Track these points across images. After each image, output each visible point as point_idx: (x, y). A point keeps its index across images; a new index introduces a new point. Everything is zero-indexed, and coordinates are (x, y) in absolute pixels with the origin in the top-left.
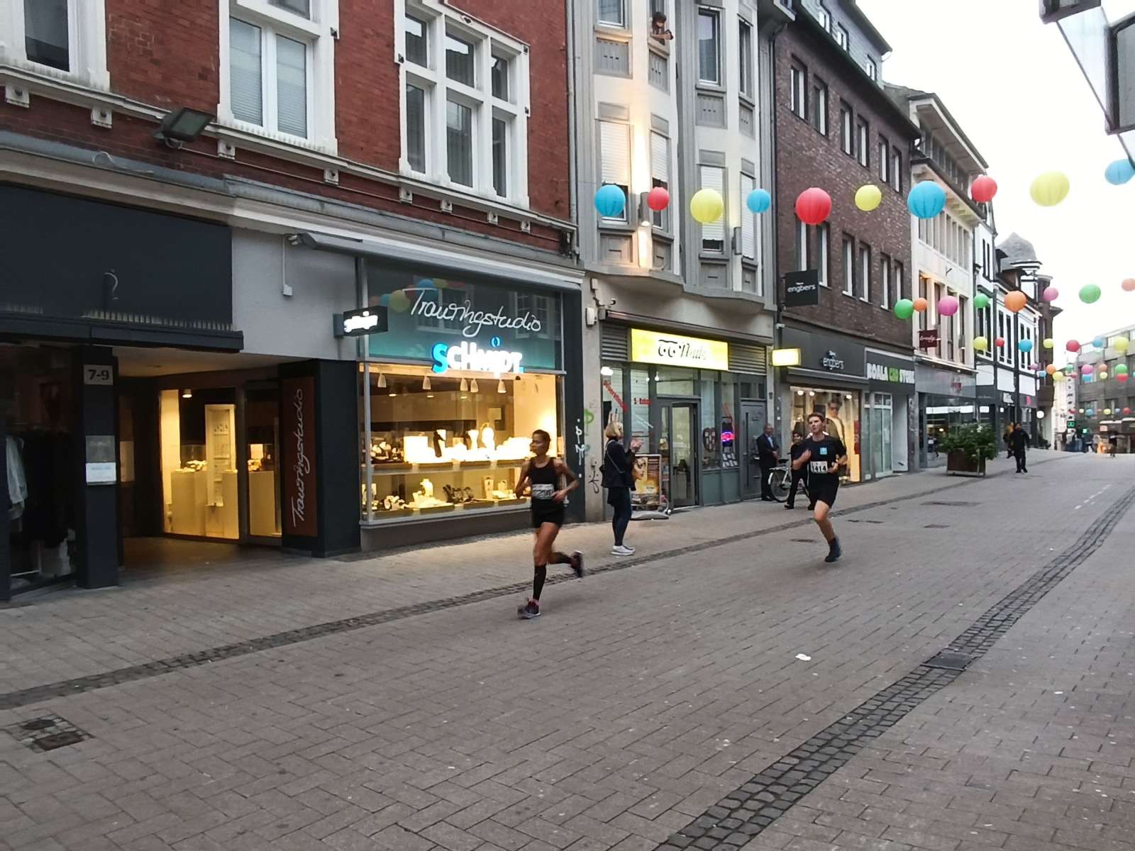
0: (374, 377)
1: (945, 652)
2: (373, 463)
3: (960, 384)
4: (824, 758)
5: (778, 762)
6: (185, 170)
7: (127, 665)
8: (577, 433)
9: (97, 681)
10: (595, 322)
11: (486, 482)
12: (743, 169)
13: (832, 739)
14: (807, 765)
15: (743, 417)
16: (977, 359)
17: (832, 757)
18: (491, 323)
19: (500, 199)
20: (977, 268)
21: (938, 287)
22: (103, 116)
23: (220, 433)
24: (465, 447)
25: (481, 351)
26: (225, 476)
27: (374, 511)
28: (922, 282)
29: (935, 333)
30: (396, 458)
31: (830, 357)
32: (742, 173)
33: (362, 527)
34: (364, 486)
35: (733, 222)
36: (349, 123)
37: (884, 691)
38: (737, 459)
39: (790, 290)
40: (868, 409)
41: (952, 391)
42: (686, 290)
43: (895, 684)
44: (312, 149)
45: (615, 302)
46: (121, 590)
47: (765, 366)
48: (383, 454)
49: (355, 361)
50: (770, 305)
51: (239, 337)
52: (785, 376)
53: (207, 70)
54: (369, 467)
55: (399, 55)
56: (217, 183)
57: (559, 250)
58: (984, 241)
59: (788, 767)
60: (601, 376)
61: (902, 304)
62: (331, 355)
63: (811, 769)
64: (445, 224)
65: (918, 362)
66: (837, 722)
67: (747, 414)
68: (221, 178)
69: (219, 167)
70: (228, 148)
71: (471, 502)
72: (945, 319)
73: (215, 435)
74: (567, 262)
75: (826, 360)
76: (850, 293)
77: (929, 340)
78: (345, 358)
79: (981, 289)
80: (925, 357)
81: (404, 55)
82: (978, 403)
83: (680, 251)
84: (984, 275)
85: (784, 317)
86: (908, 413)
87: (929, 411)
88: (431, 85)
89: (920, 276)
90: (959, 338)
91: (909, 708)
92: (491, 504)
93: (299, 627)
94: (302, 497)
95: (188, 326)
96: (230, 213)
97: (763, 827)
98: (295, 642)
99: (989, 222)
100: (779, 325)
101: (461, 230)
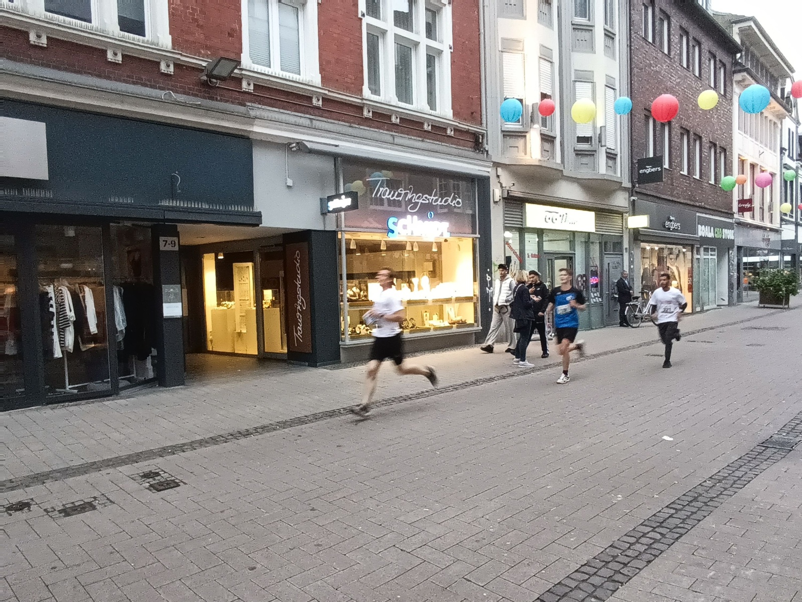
0: (348, 242)
1: (775, 436)
2: (348, 301)
3: (769, 239)
4: (694, 510)
5: (660, 512)
6: (221, 100)
7: (198, 438)
8: (487, 279)
9: (182, 448)
10: (500, 199)
11: (425, 314)
12: (607, 83)
13: (698, 497)
14: (682, 515)
15: (606, 266)
16: (782, 220)
17: (699, 509)
18: (427, 202)
19: (433, 112)
20: (784, 151)
21: (753, 166)
22: (168, 66)
23: (244, 282)
24: (409, 290)
25: (421, 221)
26: (248, 312)
27: (349, 334)
28: (741, 163)
29: (750, 201)
30: (364, 298)
31: (671, 221)
32: (606, 86)
33: (341, 346)
34: (342, 318)
35: (600, 123)
36: (328, 62)
37: (732, 463)
38: (601, 296)
39: (641, 171)
40: (698, 259)
41: (763, 245)
42: (564, 175)
43: (740, 458)
44: (304, 82)
45: (514, 184)
46: (187, 388)
47: (622, 228)
48: (354, 296)
49: (334, 231)
50: (627, 184)
51: (259, 216)
52: (637, 236)
53: (233, 30)
54: (345, 305)
55: (362, 12)
56: (242, 109)
57: (474, 148)
58: (789, 130)
59: (668, 515)
60: (504, 237)
61: (726, 180)
62: (319, 227)
63: (685, 517)
64: (394, 132)
65: (737, 223)
66: (700, 484)
67: (609, 264)
68: (244, 105)
69: (243, 98)
70: (249, 84)
71: (414, 329)
72: (758, 190)
73: (240, 283)
74: (480, 156)
75: (667, 223)
76: (685, 172)
77: (746, 205)
78: (328, 228)
79: (787, 167)
80: (742, 219)
81: (365, 11)
82: (783, 253)
83: (561, 146)
84: (789, 156)
85: (636, 192)
86: (729, 262)
87: (745, 260)
88: (384, 32)
89: (739, 158)
90: (768, 204)
91: (754, 476)
92: (429, 329)
93: (308, 414)
94: (301, 326)
95: (226, 208)
96: (251, 130)
97: (656, 556)
98: (306, 423)
99: (793, 115)
100: (633, 198)
101: (406, 136)
